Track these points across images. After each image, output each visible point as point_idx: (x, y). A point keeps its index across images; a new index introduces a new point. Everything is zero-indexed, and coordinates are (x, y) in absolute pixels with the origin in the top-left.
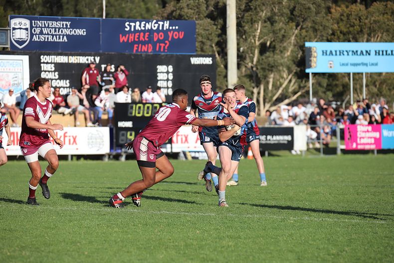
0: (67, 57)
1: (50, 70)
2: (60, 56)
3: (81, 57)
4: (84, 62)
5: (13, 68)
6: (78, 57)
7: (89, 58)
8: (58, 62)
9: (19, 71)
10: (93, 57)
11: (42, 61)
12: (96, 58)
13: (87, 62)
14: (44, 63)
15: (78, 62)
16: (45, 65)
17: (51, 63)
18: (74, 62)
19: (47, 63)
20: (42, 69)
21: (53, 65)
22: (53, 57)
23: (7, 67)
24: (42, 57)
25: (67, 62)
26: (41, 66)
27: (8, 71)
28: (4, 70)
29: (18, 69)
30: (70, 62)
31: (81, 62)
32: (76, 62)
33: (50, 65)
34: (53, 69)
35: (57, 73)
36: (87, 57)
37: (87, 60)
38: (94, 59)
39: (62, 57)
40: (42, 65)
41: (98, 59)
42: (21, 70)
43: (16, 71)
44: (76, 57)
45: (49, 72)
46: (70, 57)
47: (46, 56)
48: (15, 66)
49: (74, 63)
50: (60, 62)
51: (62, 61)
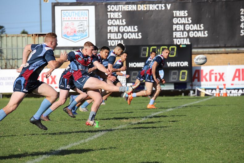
0: (135, 5)
1: (117, 17)
2: (128, 5)
3: (151, 5)
4: (154, 9)
5: (79, 17)
6: (148, 5)
7: (160, 5)
8: (125, 10)
9: (85, 19)
10: (164, 5)
11: (109, 10)
12: (167, 5)
13: (157, 9)
14: (111, 11)
15: (148, 9)
16: (112, 13)
17: (119, 11)
18: (143, 9)
19: (115, 11)
20: (109, 17)
21: (120, 13)
22: (120, 6)
23: (72, 17)
24: (109, 6)
25: (135, 9)
26: (108, 15)
27: (73, 19)
28: (69, 19)
29: (83, 18)
30: (139, 9)
31: (151, 9)
32: (145, 9)
33: (117, 13)
34: (121, 17)
35: (124, 20)
36: (157, 5)
37: (158, 7)
38: (165, 6)
39: (130, 6)
40: (109, 13)
41: (169, 7)
42: (86, 18)
43: (82, 19)
44: (145, 5)
45: (116, 19)
46: (139, 6)
47: (113, 6)
48: (80, 15)
49: (144, 11)
50: (128, 10)
51: (130, 9)
